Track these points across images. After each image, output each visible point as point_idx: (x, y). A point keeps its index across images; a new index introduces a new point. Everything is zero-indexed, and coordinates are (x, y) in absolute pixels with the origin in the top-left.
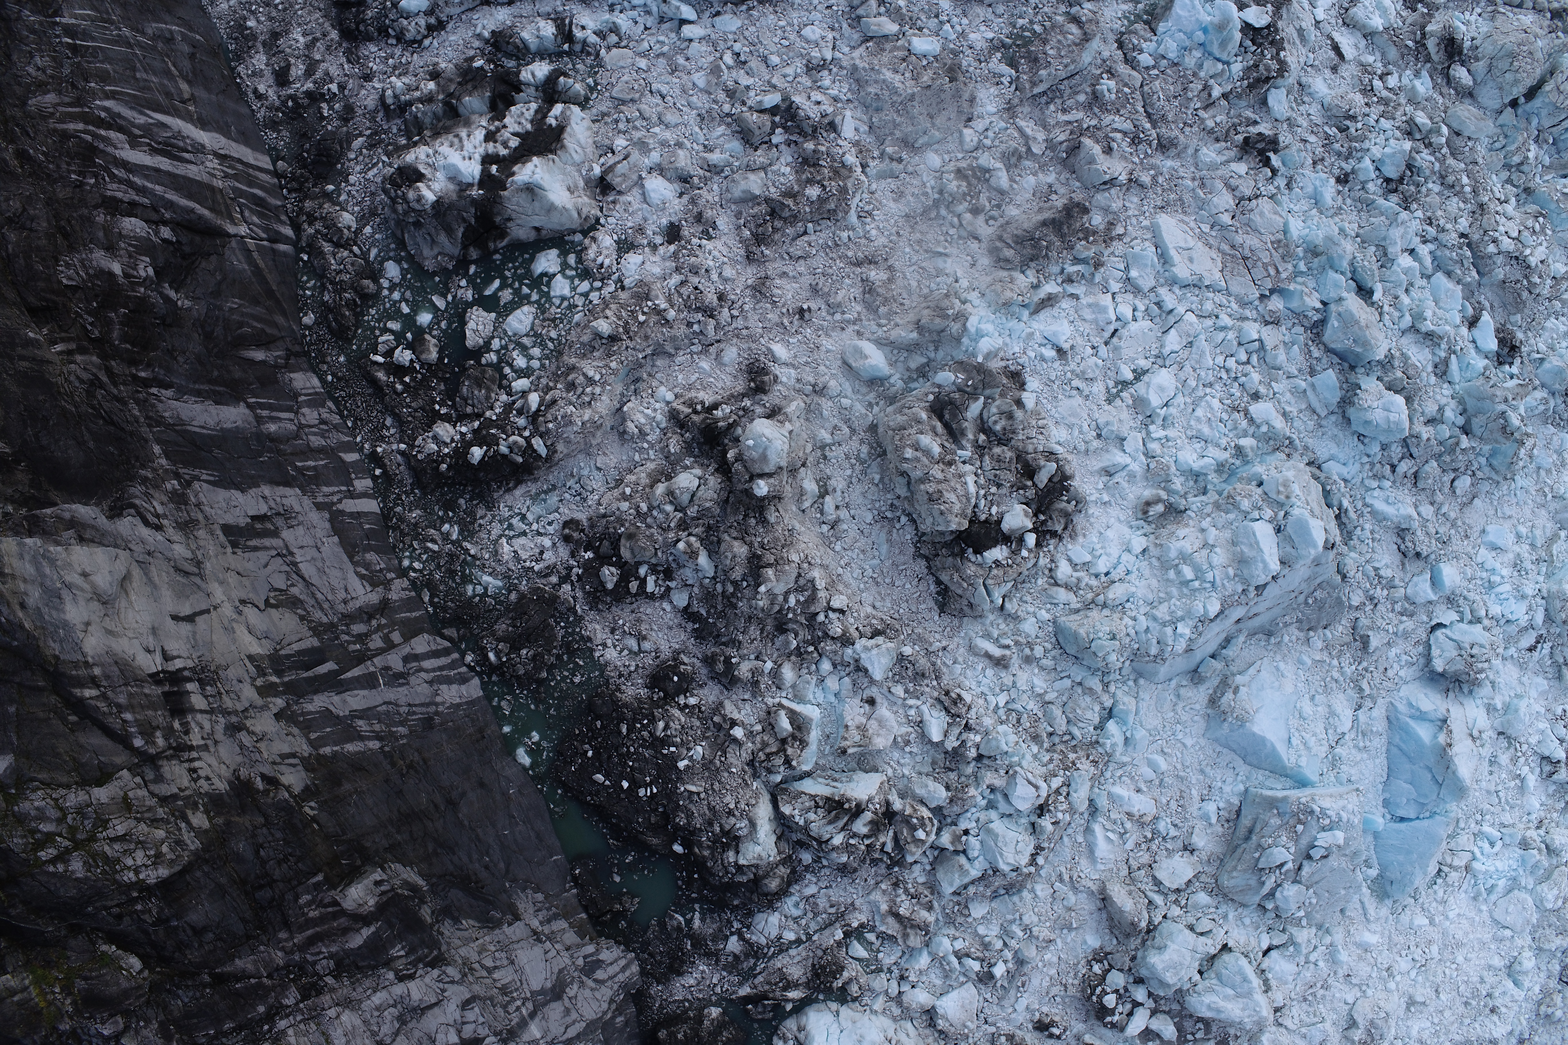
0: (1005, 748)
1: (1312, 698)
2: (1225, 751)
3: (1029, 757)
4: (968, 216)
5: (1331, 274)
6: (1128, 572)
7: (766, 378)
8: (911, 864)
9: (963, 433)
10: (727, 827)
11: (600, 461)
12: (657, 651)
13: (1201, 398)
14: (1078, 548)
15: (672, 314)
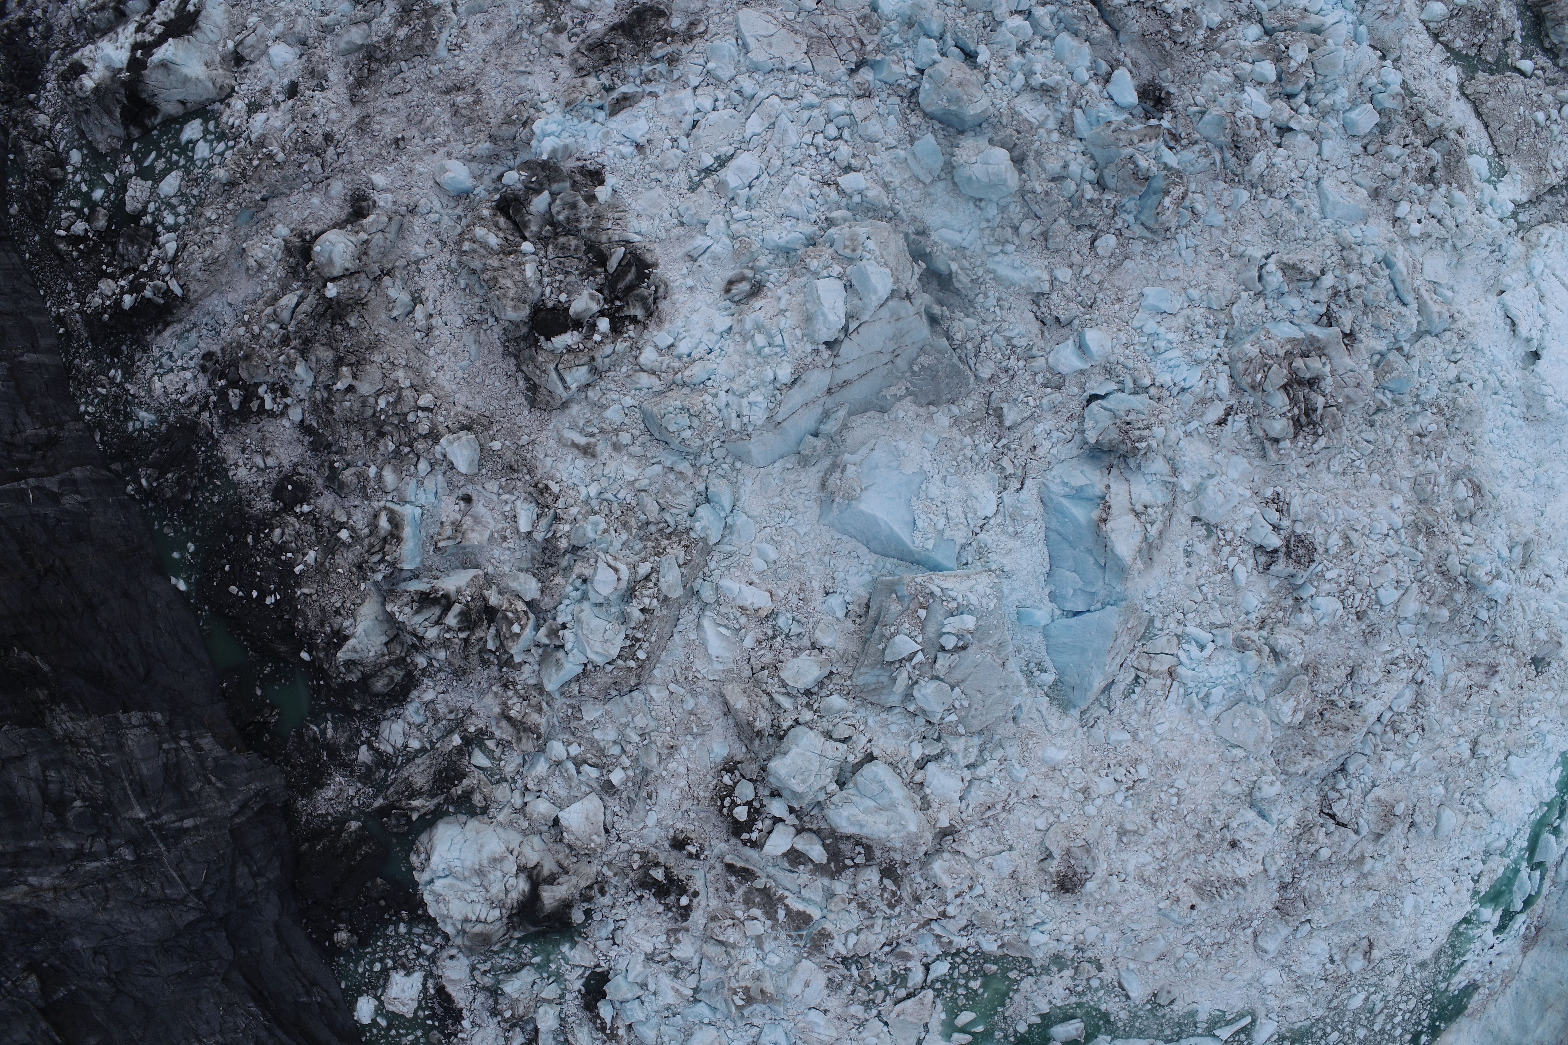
0: (591, 535)
1: (944, 480)
2: (845, 538)
3: (617, 544)
4: (549, 35)
5: (923, 40)
6: (710, 351)
7: (364, 204)
8: (521, 664)
9: (526, 225)
10: (336, 627)
11: (231, 297)
12: (280, 466)
13: (789, 177)
14: (664, 333)
15: (280, 157)
